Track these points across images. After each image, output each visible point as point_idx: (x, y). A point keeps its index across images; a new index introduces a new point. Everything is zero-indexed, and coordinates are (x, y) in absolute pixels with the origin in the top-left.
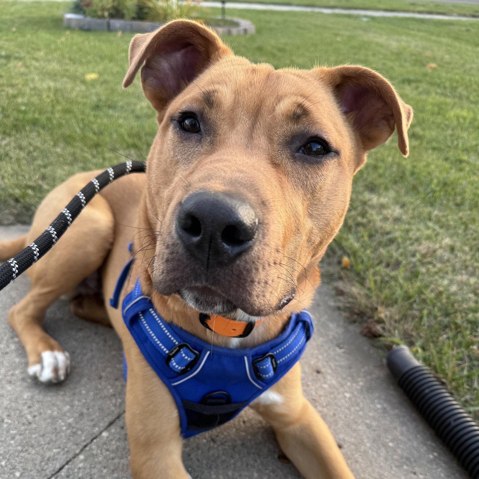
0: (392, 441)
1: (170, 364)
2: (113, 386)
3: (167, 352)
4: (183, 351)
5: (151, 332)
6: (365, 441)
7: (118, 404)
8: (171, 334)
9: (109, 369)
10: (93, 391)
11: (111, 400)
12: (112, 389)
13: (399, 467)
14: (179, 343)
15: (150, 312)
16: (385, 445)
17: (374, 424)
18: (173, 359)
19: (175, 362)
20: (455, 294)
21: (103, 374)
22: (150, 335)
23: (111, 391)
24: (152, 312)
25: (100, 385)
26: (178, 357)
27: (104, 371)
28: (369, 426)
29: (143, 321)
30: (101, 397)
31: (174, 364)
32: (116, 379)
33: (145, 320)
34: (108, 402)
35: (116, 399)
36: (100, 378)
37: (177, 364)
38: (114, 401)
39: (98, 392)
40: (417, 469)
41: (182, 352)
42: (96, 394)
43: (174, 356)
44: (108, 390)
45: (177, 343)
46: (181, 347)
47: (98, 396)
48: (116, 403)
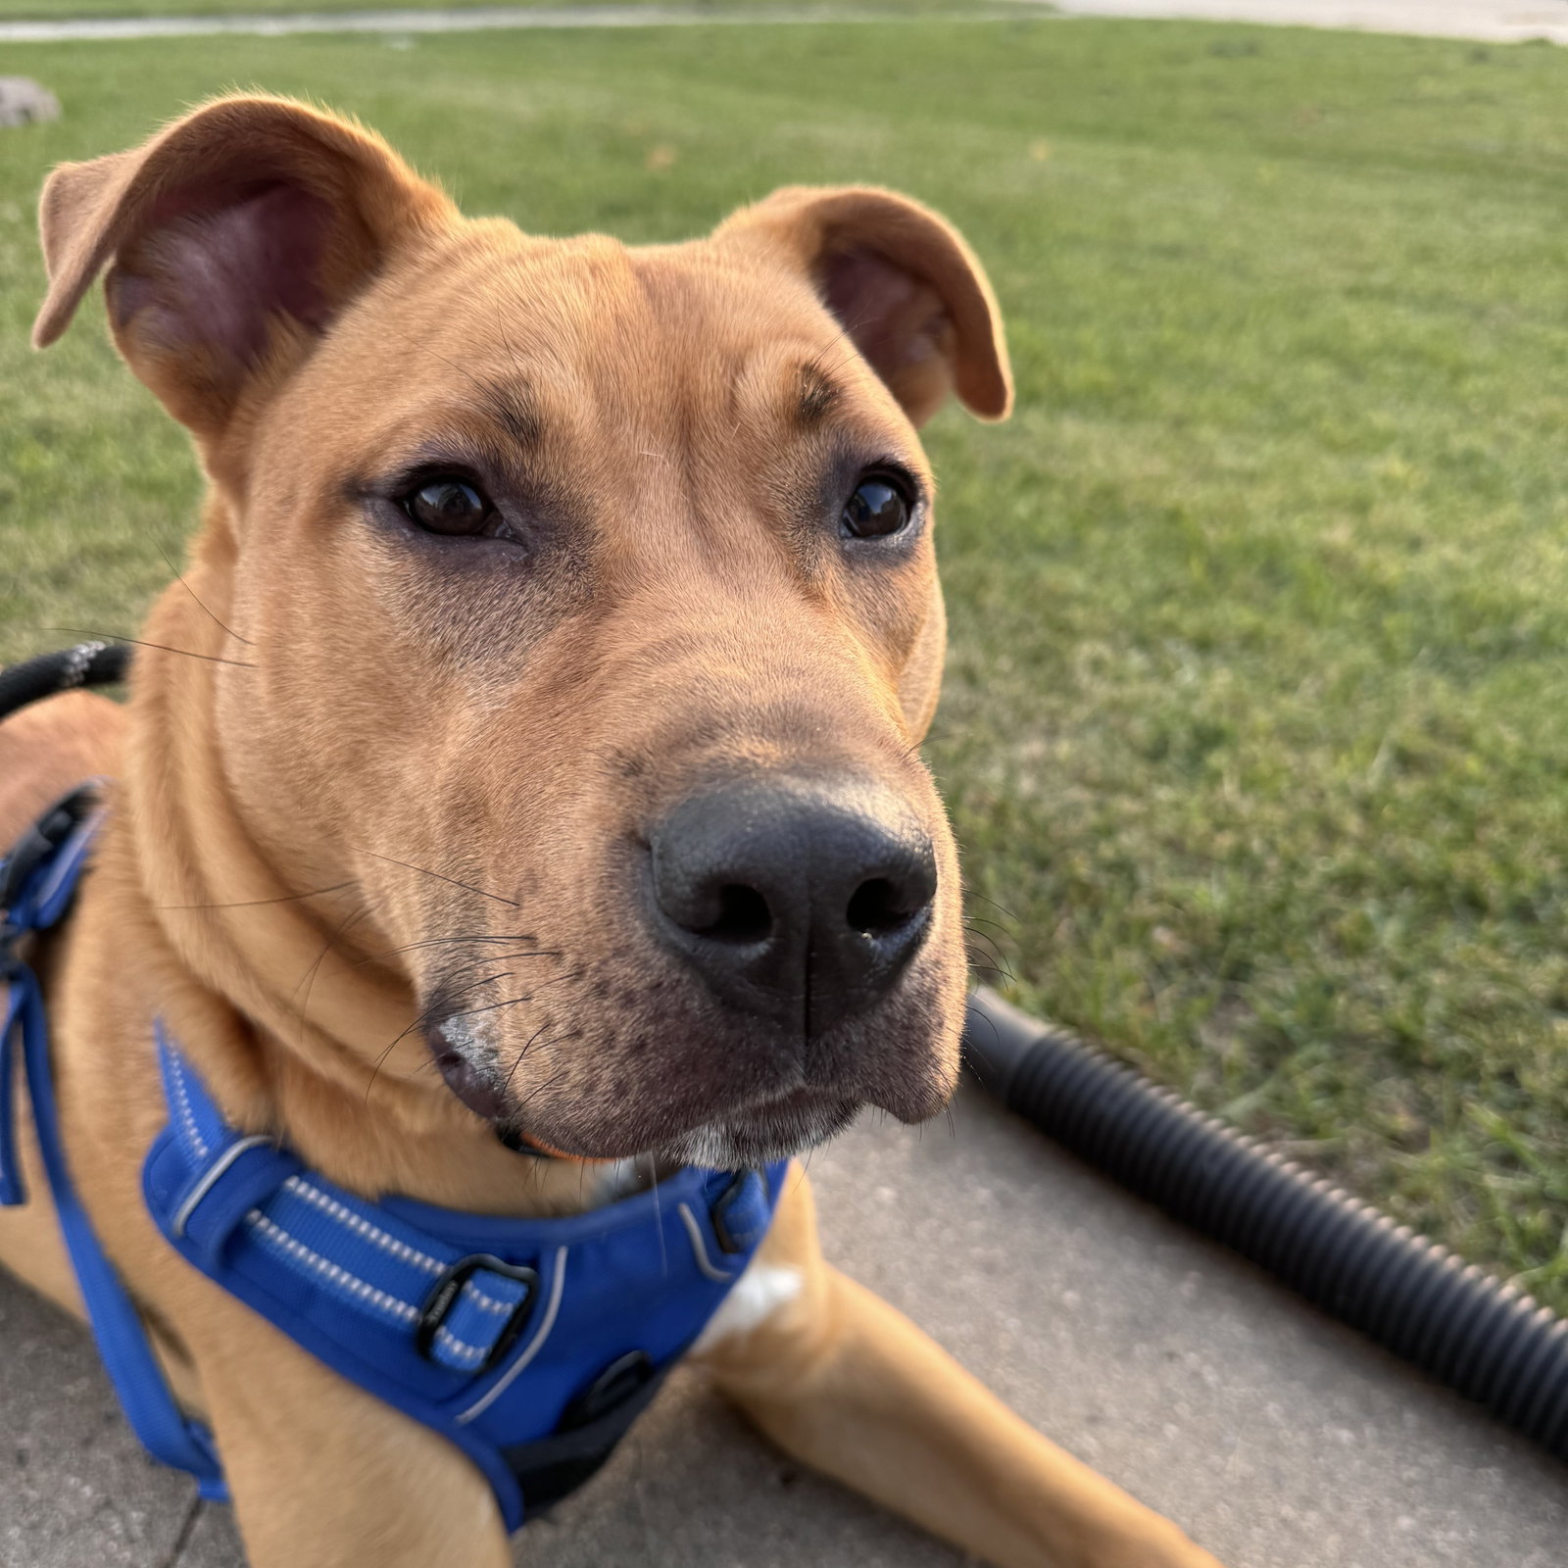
0: (1069, 1284)
1: (439, 1353)
2: (83, 1472)
3: (412, 1313)
4: (477, 1286)
5: (323, 1265)
6: (1000, 1314)
7: (137, 1531)
8: (405, 1242)
9: (38, 1416)
10: (16, 1522)
11: (103, 1527)
12: (85, 1482)
13: (1125, 1355)
14: (449, 1263)
15: (291, 1193)
16: (1058, 1307)
17: (999, 1252)
18: (442, 1331)
19: (456, 1338)
20: (1035, 800)
21: (25, 1441)
22: (323, 1275)
23: (87, 1491)
24: (302, 1189)
25: (33, 1488)
26: (461, 1317)
27: (22, 1429)
28: (989, 1268)
29: (276, 1235)
30: (57, 1532)
31: (458, 1347)
32: (87, 1443)
33: (282, 1228)
34: (98, 1539)
35: (123, 1516)
36: (21, 1459)
37: (468, 1342)
38: (117, 1527)
39: (35, 1517)
40: (1174, 1342)
41: (476, 1294)
42: (34, 1527)
43: (443, 1319)
44: (75, 1493)
45: (440, 1268)
46: (461, 1276)
47: (45, 1532)
48: (127, 1530)
